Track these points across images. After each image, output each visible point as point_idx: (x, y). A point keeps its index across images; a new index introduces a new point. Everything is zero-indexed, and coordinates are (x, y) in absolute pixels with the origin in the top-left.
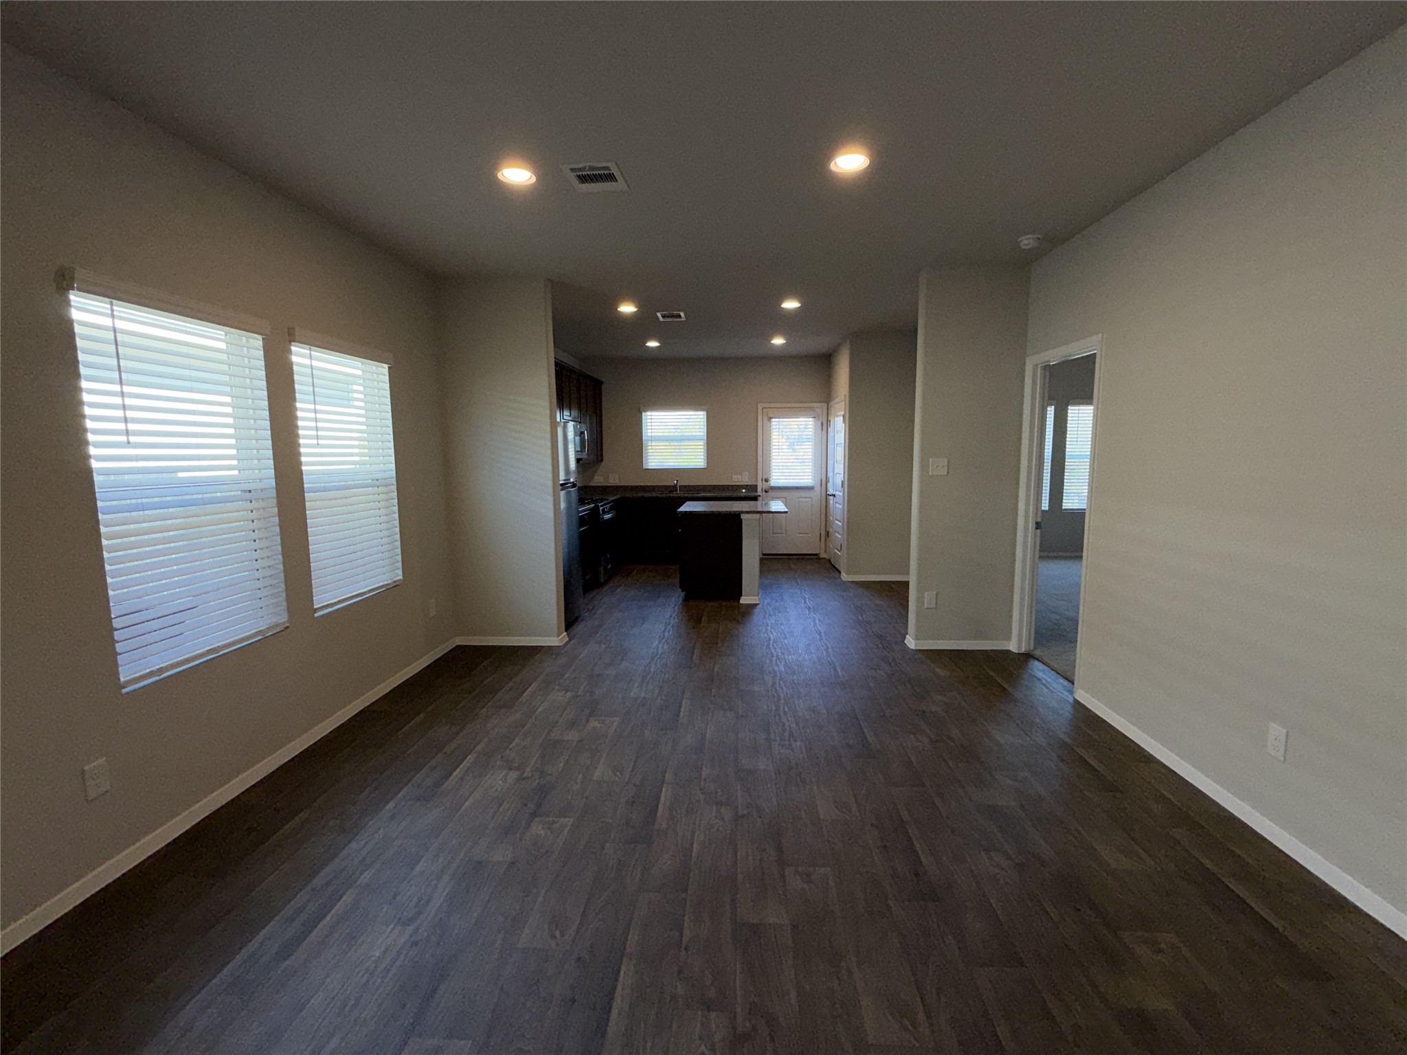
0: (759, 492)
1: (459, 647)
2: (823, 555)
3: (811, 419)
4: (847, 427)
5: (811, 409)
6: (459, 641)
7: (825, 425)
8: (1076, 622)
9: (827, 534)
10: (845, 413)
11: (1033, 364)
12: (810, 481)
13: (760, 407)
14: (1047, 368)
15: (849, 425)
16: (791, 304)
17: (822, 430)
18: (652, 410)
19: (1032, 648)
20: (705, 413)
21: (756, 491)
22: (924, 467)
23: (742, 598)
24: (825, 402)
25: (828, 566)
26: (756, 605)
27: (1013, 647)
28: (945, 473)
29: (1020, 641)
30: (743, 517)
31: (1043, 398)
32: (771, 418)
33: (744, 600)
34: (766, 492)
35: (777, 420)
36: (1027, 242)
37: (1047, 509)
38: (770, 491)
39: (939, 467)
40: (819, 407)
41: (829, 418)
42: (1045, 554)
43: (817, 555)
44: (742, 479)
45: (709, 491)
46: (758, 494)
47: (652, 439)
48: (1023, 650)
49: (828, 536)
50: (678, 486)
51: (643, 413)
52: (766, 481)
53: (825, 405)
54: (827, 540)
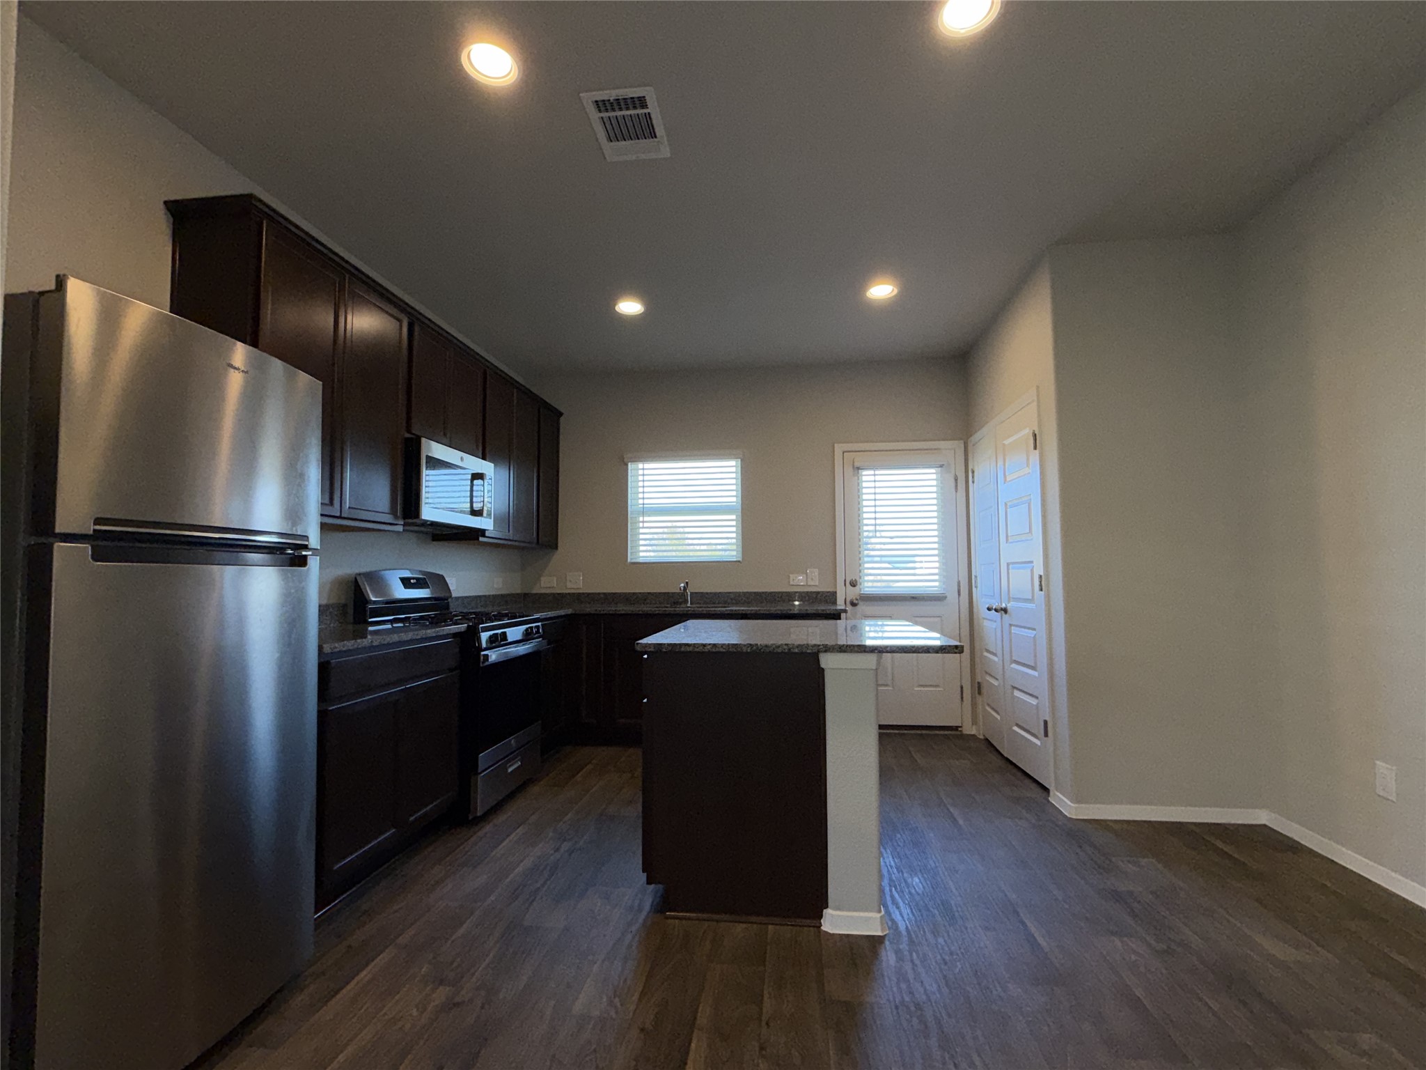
0: (840, 605)
2: (969, 729)
3: (933, 471)
7: (962, 482)
9: (978, 688)
12: (937, 584)
13: (839, 448)
17: (957, 489)
18: (651, 459)
20: (739, 462)
21: (835, 603)
24: (961, 439)
32: (858, 468)
33: (835, 921)
34: (853, 604)
35: (871, 472)
38: (861, 603)
40: (952, 448)
41: (970, 467)
43: (956, 728)
44: (805, 580)
45: (748, 603)
46: (839, 608)
47: (645, 511)
49: (980, 693)
50: (689, 593)
51: (630, 465)
52: (853, 584)
53: (958, 445)
54: (979, 699)
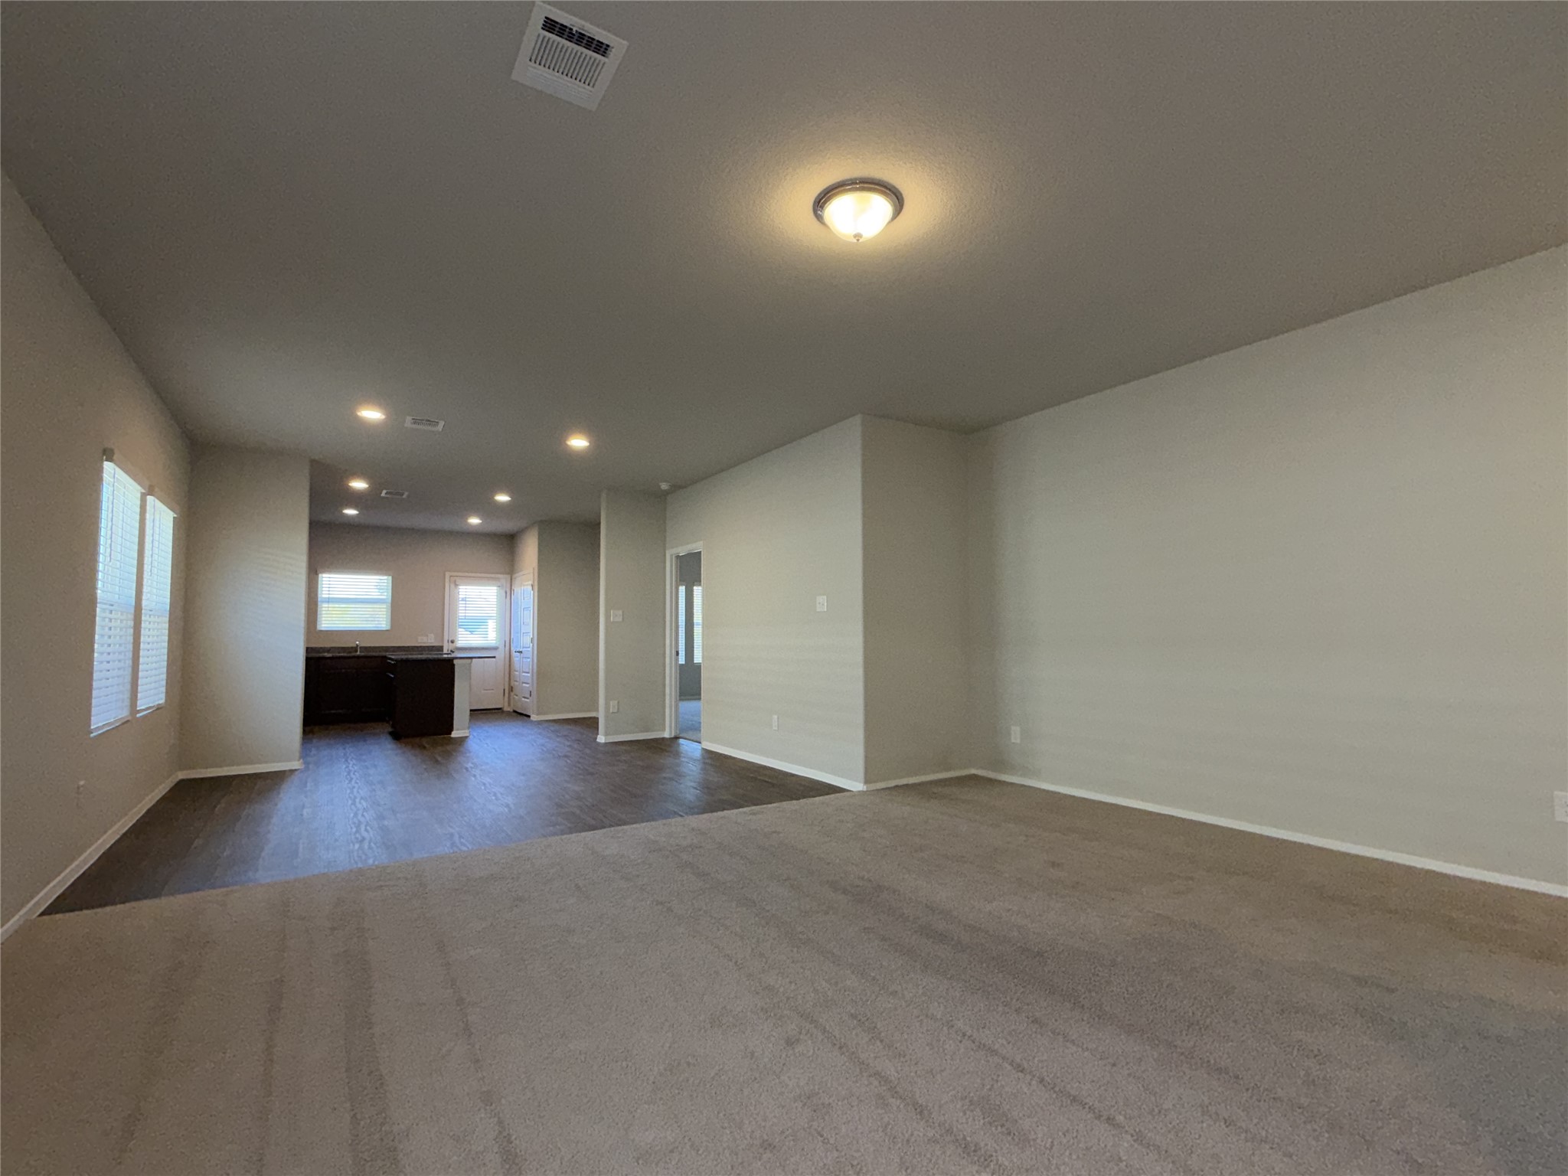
0: (445, 652)
1: (182, 781)
2: (507, 707)
3: (496, 588)
4: (536, 594)
5: (498, 579)
6: (182, 775)
7: (509, 593)
8: (700, 723)
9: (511, 689)
10: (534, 582)
11: (670, 553)
12: (495, 641)
13: (448, 574)
14: (678, 557)
15: (539, 591)
16: (502, 498)
17: (506, 597)
18: (330, 572)
19: (678, 732)
20: (390, 578)
21: (442, 651)
22: (607, 617)
23: (453, 733)
24: (508, 574)
25: (515, 714)
26: (467, 737)
27: (666, 735)
28: (621, 620)
29: (671, 731)
30: (455, 662)
31: (676, 581)
32: (458, 584)
33: (454, 734)
34: (452, 652)
35: (464, 587)
36: (664, 486)
37: (684, 663)
39: (617, 616)
40: (504, 579)
41: (513, 588)
42: (682, 697)
43: (499, 709)
44: (428, 641)
45: (393, 651)
47: (329, 601)
48: (673, 736)
49: (512, 691)
51: (320, 575)
52: (452, 642)
53: (508, 577)
54: (512, 694)
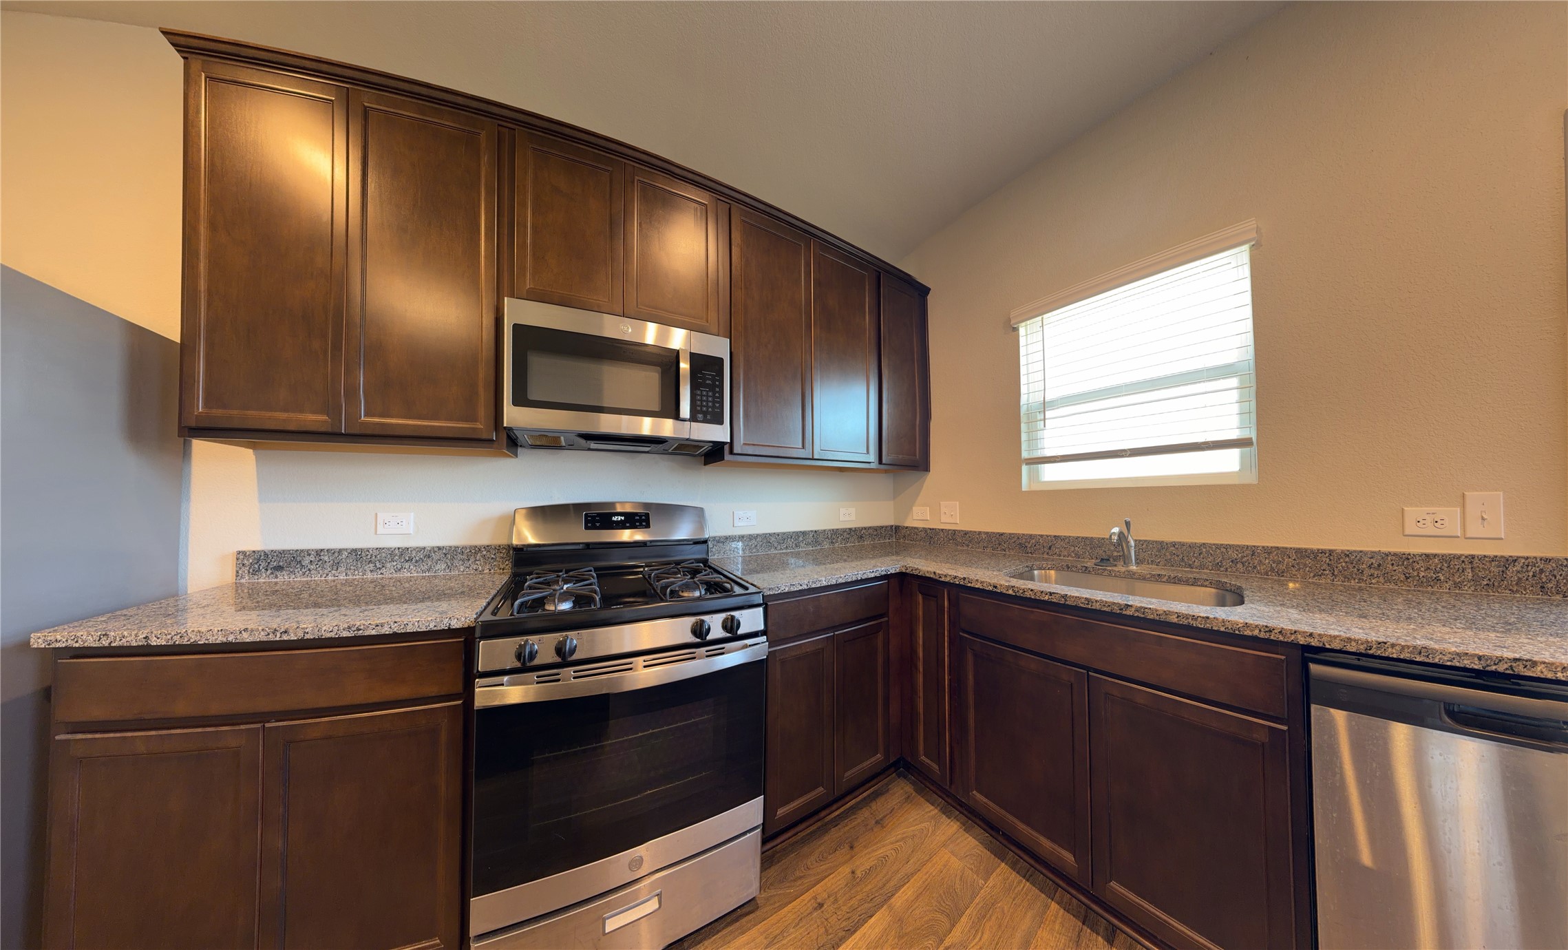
50: (1132, 543)
